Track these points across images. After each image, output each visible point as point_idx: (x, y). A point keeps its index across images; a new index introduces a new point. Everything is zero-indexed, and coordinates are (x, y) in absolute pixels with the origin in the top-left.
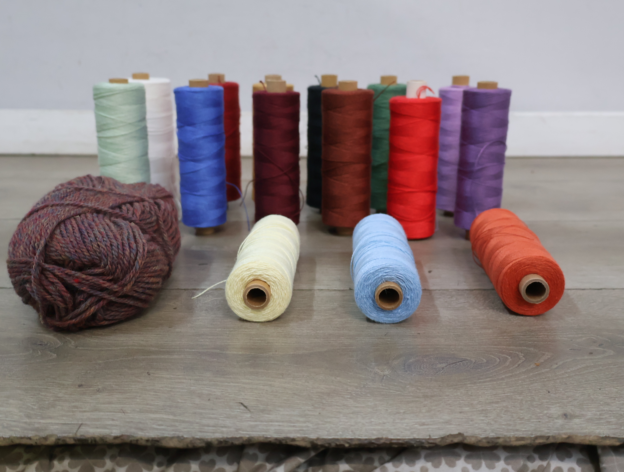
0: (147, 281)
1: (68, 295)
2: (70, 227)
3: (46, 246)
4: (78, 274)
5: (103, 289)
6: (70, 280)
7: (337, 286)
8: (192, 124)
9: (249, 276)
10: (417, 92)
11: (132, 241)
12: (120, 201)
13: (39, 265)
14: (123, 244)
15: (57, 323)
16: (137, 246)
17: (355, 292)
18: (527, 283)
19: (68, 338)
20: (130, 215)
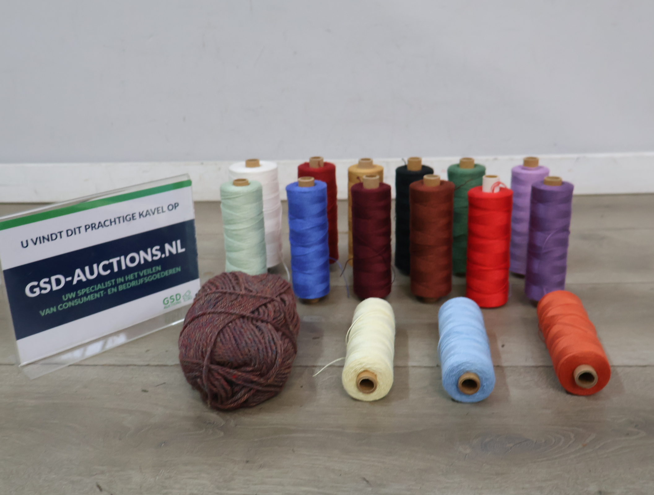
0: (284, 373)
1: (228, 388)
2: (227, 335)
3: (212, 352)
4: (235, 372)
5: (252, 382)
6: (229, 377)
7: (427, 362)
8: (301, 217)
9: (360, 369)
10: (491, 188)
11: (272, 344)
12: (257, 305)
13: (207, 366)
14: (266, 348)
15: (220, 406)
16: (276, 348)
17: (443, 379)
18: (579, 374)
19: (228, 416)
20: (266, 317)
